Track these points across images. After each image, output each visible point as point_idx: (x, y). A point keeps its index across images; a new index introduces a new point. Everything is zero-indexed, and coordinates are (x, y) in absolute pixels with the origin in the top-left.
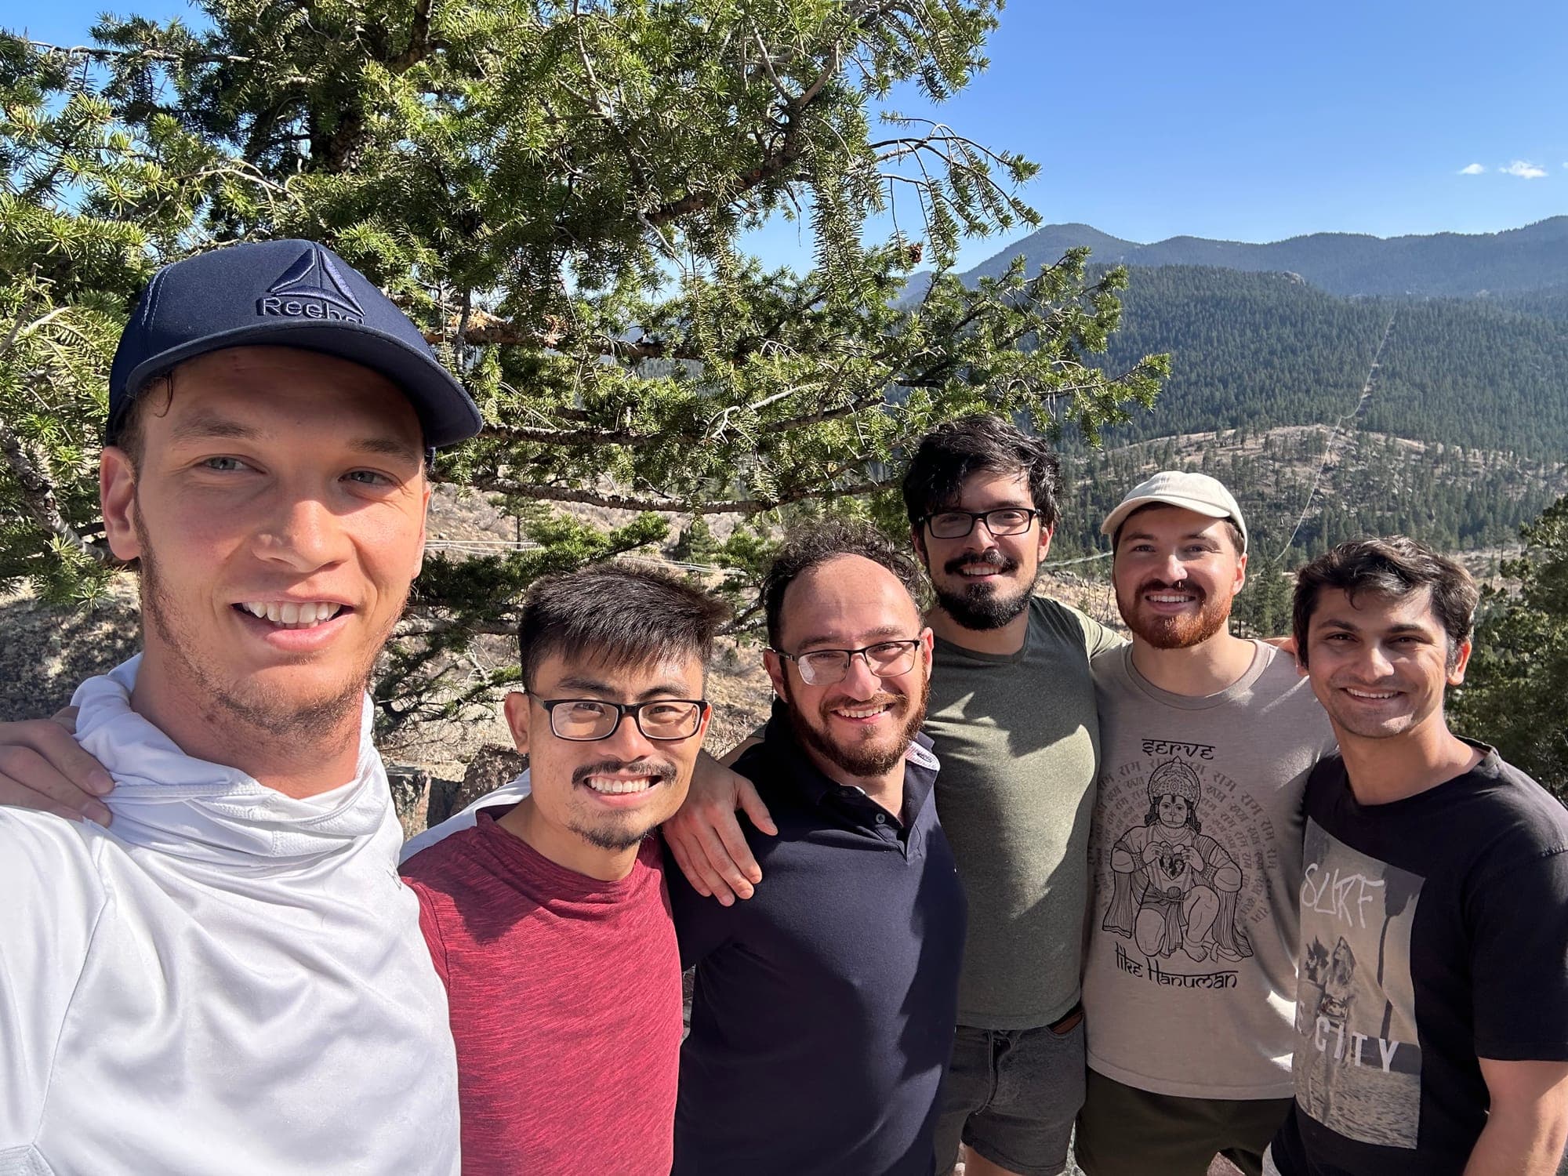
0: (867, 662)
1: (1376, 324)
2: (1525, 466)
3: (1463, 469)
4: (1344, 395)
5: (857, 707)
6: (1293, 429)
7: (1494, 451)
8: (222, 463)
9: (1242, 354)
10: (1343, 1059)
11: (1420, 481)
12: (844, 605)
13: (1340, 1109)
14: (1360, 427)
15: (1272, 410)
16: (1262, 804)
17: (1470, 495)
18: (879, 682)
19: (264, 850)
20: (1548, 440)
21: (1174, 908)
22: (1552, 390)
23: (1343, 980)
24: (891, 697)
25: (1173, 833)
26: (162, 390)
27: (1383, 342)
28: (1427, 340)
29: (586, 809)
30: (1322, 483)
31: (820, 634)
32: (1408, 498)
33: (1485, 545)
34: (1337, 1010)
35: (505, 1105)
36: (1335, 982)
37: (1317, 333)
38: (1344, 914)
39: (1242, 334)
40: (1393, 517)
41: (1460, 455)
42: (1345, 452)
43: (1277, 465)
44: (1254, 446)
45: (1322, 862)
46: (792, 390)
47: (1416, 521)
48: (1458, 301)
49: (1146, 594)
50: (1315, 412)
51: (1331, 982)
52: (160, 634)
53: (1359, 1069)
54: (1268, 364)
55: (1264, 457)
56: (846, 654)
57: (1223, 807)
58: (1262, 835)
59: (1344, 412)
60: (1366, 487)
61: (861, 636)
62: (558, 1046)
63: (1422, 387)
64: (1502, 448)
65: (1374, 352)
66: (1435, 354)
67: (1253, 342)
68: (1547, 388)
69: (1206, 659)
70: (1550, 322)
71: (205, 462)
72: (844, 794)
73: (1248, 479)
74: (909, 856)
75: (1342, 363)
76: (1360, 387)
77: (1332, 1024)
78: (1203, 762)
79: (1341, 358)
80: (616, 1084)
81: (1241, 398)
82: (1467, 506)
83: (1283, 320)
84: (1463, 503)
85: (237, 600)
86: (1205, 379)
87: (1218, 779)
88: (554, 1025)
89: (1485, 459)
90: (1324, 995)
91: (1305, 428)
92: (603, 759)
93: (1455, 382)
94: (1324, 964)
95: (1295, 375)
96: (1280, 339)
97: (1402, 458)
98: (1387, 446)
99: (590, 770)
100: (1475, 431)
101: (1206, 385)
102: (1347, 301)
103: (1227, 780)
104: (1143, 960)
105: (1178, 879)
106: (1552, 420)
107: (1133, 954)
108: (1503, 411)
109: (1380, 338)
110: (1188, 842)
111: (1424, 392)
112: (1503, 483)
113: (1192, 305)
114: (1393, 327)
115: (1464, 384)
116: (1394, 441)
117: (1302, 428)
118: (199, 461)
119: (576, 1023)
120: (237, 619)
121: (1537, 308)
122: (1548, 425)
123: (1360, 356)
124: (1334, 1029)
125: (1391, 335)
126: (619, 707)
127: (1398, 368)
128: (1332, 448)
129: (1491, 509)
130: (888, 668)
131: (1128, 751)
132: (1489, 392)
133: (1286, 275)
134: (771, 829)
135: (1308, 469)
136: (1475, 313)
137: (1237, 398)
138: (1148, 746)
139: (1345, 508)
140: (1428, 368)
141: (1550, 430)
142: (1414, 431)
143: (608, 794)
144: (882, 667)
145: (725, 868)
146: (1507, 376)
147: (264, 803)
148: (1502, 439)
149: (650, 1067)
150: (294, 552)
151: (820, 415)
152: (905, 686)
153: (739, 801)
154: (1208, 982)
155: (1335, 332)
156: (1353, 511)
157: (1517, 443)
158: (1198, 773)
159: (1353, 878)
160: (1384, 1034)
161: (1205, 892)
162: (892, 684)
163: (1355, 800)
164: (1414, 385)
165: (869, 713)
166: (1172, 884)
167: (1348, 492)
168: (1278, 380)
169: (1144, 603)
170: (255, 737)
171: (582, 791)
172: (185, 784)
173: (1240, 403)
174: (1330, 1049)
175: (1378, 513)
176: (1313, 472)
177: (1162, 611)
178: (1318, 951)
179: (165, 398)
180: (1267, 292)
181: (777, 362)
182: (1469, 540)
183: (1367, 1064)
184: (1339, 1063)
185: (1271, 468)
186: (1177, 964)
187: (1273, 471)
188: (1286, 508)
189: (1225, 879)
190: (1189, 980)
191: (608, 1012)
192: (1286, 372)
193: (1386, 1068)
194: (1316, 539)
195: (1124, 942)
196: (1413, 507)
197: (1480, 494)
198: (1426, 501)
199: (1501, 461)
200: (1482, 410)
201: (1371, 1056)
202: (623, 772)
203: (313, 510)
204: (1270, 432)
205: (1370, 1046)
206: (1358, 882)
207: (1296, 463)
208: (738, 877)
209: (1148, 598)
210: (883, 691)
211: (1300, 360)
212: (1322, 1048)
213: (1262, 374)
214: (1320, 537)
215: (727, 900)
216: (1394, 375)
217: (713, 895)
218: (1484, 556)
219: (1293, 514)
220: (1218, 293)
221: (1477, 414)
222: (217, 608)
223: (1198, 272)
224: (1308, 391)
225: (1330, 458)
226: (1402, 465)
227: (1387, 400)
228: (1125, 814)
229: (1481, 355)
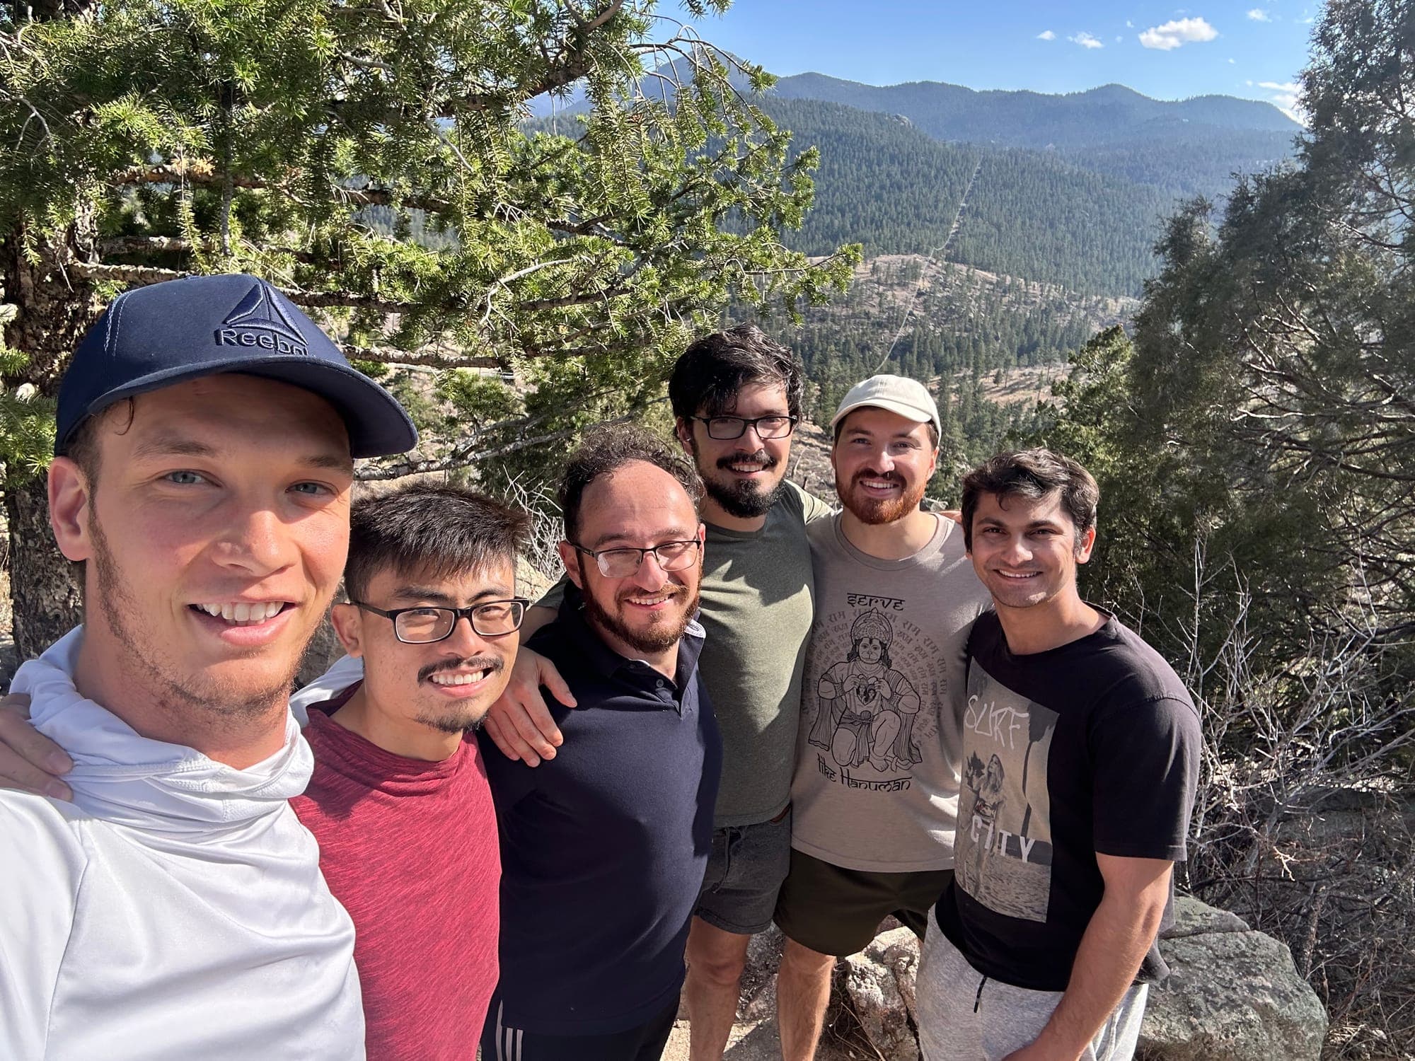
0: (657, 559)
1: (966, 168)
2: (1071, 298)
3: (1024, 299)
4: (938, 229)
5: (648, 596)
6: (894, 257)
7: (1049, 284)
8: (184, 476)
9: (858, 187)
10: (992, 850)
11: (991, 308)
12: (637, 509)
13: (987, 888)
14: (948, 258)
15: (880, 239)
16: (938, 646)
17: (1028, 321)
18: (667, 575)
19: (218, 818)
20: (1089, 277)
21: (864, 728)
22: (1096, 234)
23: (995, 789)
24: (676, 587)
25: (869, 668)
26: (124, 411)
27: (970, 185)
28: (1005, 185)
29: (433, 702)
30: (915, 307)
31: (615, 532)
32: (981, 322)
33: (1036, 363)
34: (989, 812)
35: (373, 965)
36: (988, 790)
37: (919, 172)
38: (999, 738)
39: (859, 168)
40: (968, 337)
41: (1023, 286)
42: (935, 280)
43: (881, 288)
44: (863, 271)
45: (981, 694)
46: (538, 266)
47: (985, 342)
48: (1031, 152)
49: (860, 479)
50: (914, 243)
51: (985, 788)
52: (112, 628)
53: (1003, 858)
54: (879, 198)
55: (871, 281)
56: (640, 552)
57: (910, 648)
58: (937, 669)
59: (936, 245)
60: (950, 311)
61: (653, 536)
62: (411, 908)
63: (998, 227)
64: (1055, 282)
65: (963, 192)
66: (1010, 197)
67: (867, 177)
68: (1093, 234)
69: (901, 532)
70: (1099, 176)
71: (168, 475)
72: (632, 667)
73: (857, 300)
74: (682, 712)
75: (937, 201)
76: (950, 223)
77: (983, 821)
78: (895, 612)
79: (936, 197)
80: (456, 928)
81: (855, 226)
82: (1025, 330)
83: (893, 159)
84: (1023, 327)
85: (193, 600)
86: (827, 206)
87: (907, 626)
88: (407, 890)
89: (1042, 291)
90: (978, 798)
91: (905, 257)
92: (444, 659)
93: (1024, 223)
94: (979, 774)
95: (899, 209)
96: (889, 175)
97: (978, 287)
98: (968, 276)
99: (433, 669)
100: (1036, 266)
101: (827, 213)
102: (944, 145)
103: (913, 627)
104: (837, 769)
105: (870, 704)
106: (1094, 260)
107: (830, 763)
108: (1058, 250)
109: (969, 181)
110: (880, 675)
111: (999, 230)
112: (1054, 312)
113: (819, 138)
114: (979, 172)
115: (1030, 225)
116: (973, 272)
117: (902, 257)
118: (161, 475)
119: (422, 886)
120: (192, 617)
121: (1091, 164)
122: (1091, 264)
123: (951, 196)
124: (986, 826)
125: (977, 178)
126: (455, 611)
127: (981, 209)
128: (925, 276)
129: (1043, 333)
130: (674, 564)
131: (838, 602)
132: (1049, 232)
133: (897, 117)
134: (571, 702)
135: (905, 293)
136: (1043, 164)
137: (852, 227)
138: (852, 599)
139: (932, 328)
140: (1004, 210)
141: (1092, 269)
142: (990, 264)
143: (450, 686)
144: (669, 562)
145: (532, 736)
146: (1064, 221)
147: (215, 776)
148: (1056, 274)
149: (481, 908)
150: (253, 559)
151: (573, 299)
152: (687, 579)
153: (541, 678)
154: (888, 787)
155: (933, 174)
156: (939, 330)
157: (1066, 278)
158: (891, 621)
159: (1006, 709)
160: (1024, 833)
161: (890, 716)
162: (676, 577)
163: (1008, 649)
164: (992, 224)
165: (657, 601)
166: (865, 708)
167: (935, 315)
168: (886, 213)
169: (858, 486)
170: (202, 717)
171: (427, 687)
172: (145, 764)
173: (854, 231)
174: (982, 841)
175: (957, 334)
176: (909, 297)
177: (873, 495)
178: (975, 764)
179: (126, 418)
180: (881, 131)
181: (520, 234)
182: (1025, 358)
183: (1010, 854)
184: (987, 853)
185: (876, 291)
186: (864, 772)
187: (877, 294)
188: (886, 327)
189: (908, 703)
190: (873, 786)
191: (447, 870)
192: (893, 206)
193: (1025, 859)
194: (908, 354)
195: (823, 753)
196: (984, 328)
197: (1036, 320)
198: (994, 324)
199: (1054, 293)
200: (1043, 248)
201: (1014, 850)
202: (464, 667)
203: (267, 519)
204: (877, 259)
205: (1013, 841)
206: (1009, 714)
207: (896, 287)
208: (544, 743)
209: (861, 483)
210: (669, 582)
211: (904, 196)
212: (976, 840)
213: (873, 206)
214: (911, 353)
215: (534, 762)
216: (977, 214)
217: (521, 759)
218: (1035, 372)
219: (891, 332)
220: (841, 128)
221: (1038, 252)
222: (175, 609)
223: (824, 107)
224: (909, 224)
225: (923, 284)
226: (978, 293)
227: (970, 236)
228: (832, 652)
229: (1045, 201)
